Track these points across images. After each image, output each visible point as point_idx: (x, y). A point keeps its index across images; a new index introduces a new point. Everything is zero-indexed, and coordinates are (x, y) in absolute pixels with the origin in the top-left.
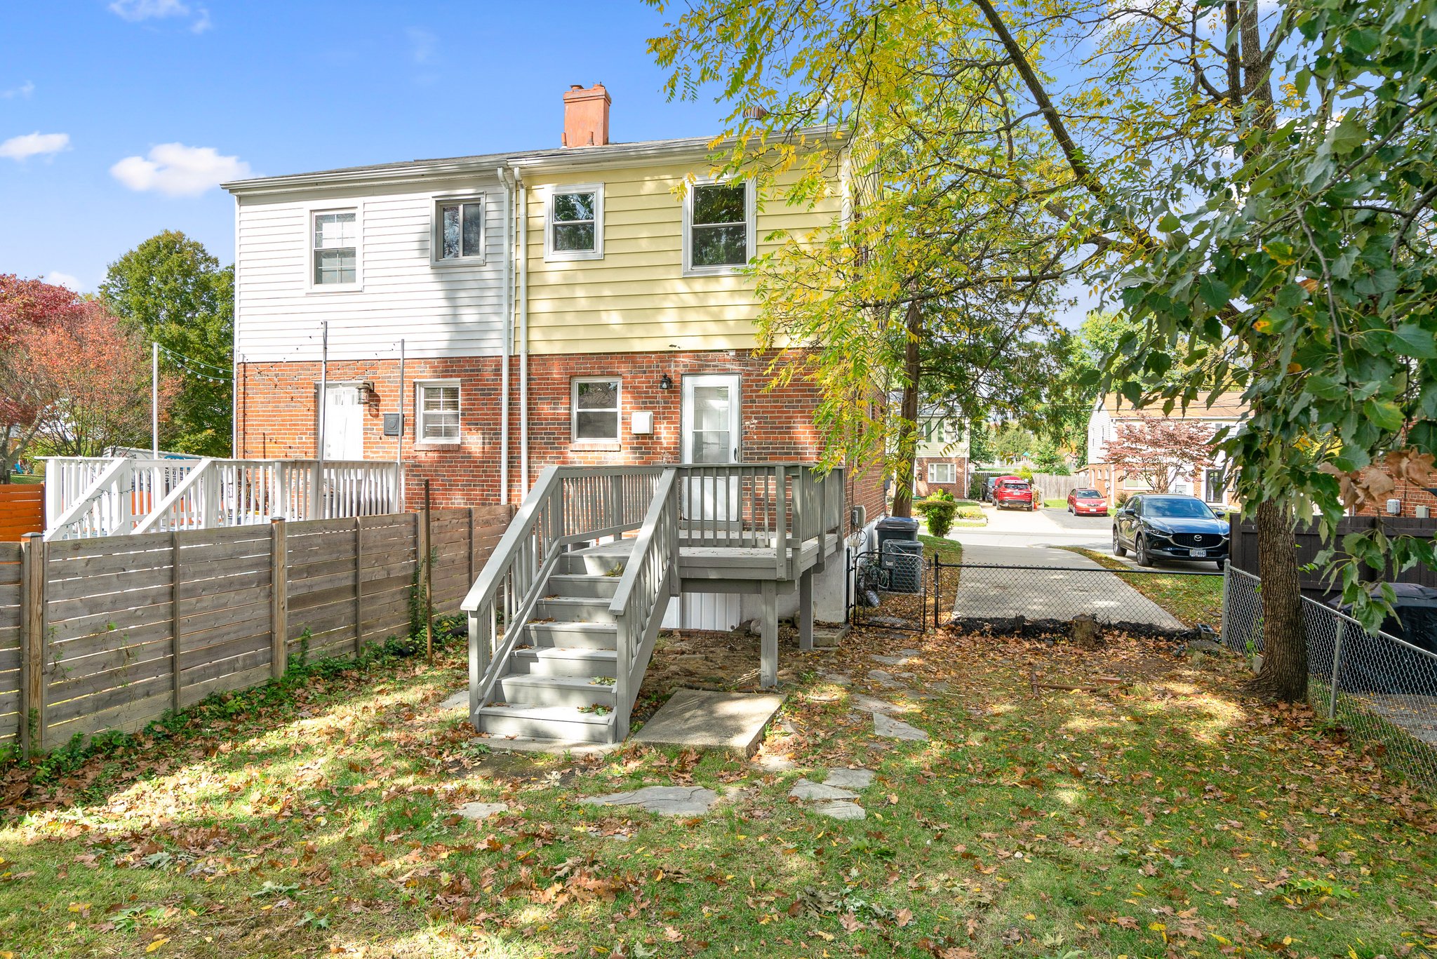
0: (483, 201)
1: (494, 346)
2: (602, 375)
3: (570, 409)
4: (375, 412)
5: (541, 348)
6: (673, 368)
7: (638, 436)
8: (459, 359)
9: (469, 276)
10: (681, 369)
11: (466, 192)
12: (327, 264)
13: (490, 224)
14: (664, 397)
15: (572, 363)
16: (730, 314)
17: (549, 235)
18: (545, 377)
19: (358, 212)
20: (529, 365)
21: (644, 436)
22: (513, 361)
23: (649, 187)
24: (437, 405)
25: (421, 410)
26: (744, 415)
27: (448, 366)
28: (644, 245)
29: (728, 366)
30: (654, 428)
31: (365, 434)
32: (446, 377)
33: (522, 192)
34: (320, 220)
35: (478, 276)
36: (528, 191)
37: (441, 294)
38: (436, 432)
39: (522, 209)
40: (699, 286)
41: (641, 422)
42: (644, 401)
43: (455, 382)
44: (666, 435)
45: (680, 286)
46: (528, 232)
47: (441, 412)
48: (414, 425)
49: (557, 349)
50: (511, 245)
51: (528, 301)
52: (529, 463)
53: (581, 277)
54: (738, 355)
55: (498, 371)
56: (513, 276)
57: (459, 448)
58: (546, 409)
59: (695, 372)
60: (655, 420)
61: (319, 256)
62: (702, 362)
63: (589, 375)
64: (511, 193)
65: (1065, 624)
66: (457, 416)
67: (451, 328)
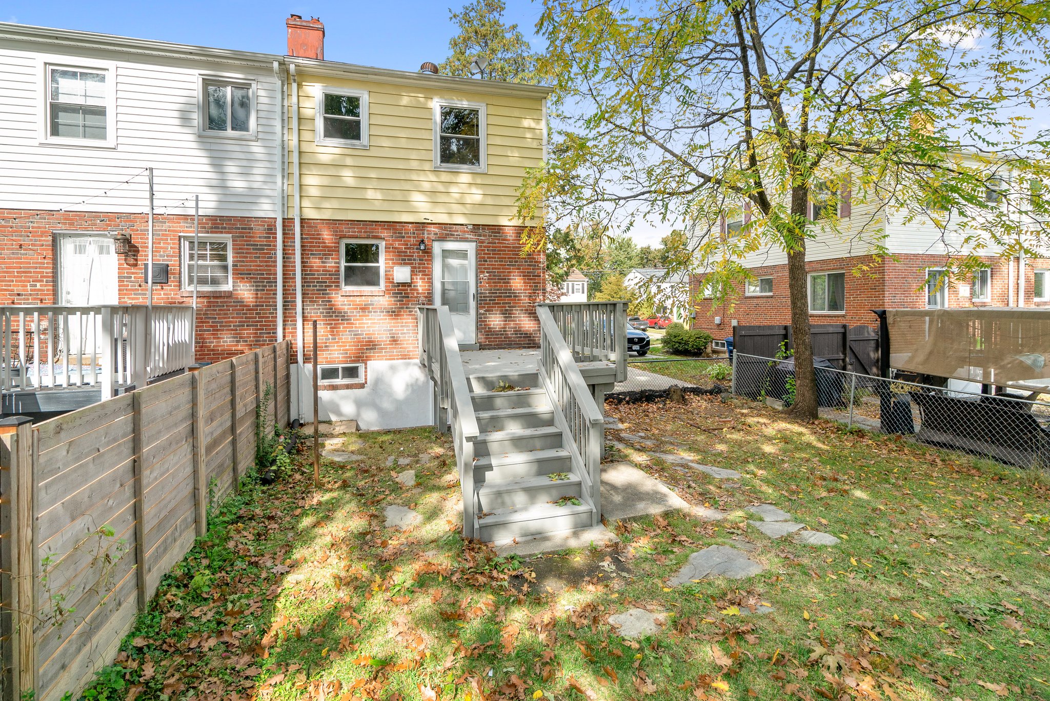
0: (254, 86)
1: (267, 209)
2: (368, 238)
3: (338, 263)
4: (132, 262)
5: (310, 214)
6: (426, 236)
7: (399, 284)
8: (229, 218)
9: (237, 148)
10: (432, 236)
11: (236, 76)
12: (63, 118)
13: (260, 107)
14: (419, 256)
15: (344, 228)
16: (469, 199)
17: (320, 124)
18: (317, 237)
19: (110, 76)
20: (302, 227)
21: (404, 284)
22: (287, 223)
23: (405, 101)
24: (202, 257)
25: (186, 261)
26: (479, 270)
27: (216, 223)
28: (403, 143)
29: (467, 236)
30: (412, 279)
31: (119, 281)
32: (212, 232)
33: (295, 86)
34: (56, 73)
35: (245, 149)
36: (300, 86)
37: (206, 161)
38: (202, 281)
39: (294, 99)
40: (445, 177)
41: (402, 274)
42: (403, 258)
43: (227, 238)
44: (420, 285)
45: (432, 177)
46: (299, 119)
47: (208, 263)
48: (180, 274)
49: (327, 215)
50: (283, 127)
51: (300, 174)
52: (303, 306)
53: (349, 161)
54: (474, 228)
55: (271, 229)
56: (286, 153)
57: (229, 295)
58: (315, 262)
59: (442, 239)
60: (413, 273)
61: (56, 109)
62: (447, 232)
63: (357, 237)
64: (283, 85)
65: (665, 391)
66: (225, 268)
67: (219, 191)
